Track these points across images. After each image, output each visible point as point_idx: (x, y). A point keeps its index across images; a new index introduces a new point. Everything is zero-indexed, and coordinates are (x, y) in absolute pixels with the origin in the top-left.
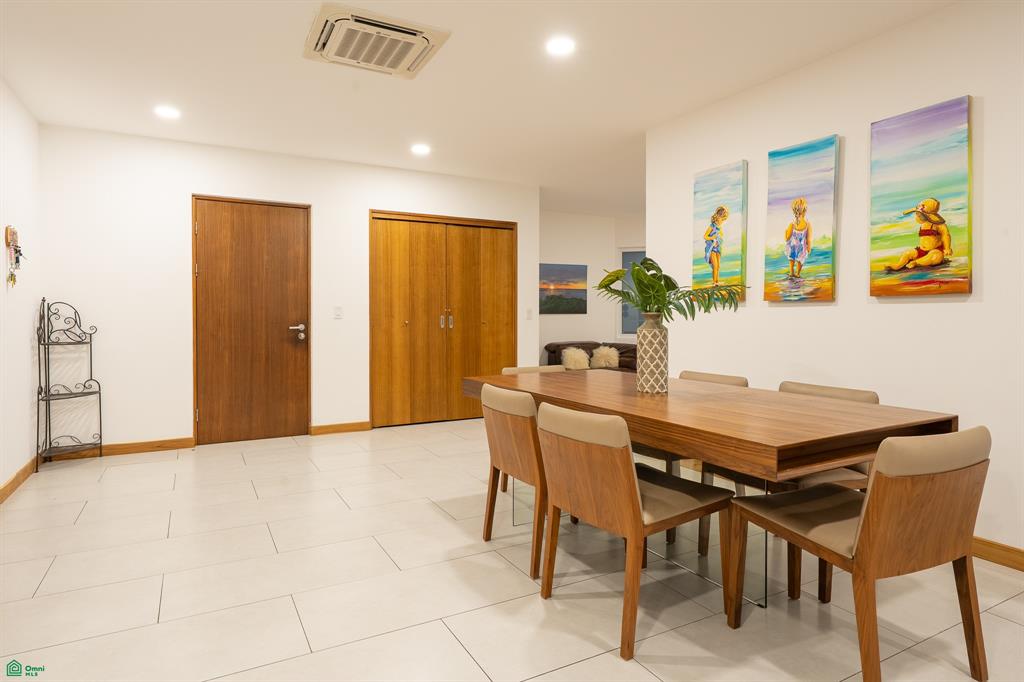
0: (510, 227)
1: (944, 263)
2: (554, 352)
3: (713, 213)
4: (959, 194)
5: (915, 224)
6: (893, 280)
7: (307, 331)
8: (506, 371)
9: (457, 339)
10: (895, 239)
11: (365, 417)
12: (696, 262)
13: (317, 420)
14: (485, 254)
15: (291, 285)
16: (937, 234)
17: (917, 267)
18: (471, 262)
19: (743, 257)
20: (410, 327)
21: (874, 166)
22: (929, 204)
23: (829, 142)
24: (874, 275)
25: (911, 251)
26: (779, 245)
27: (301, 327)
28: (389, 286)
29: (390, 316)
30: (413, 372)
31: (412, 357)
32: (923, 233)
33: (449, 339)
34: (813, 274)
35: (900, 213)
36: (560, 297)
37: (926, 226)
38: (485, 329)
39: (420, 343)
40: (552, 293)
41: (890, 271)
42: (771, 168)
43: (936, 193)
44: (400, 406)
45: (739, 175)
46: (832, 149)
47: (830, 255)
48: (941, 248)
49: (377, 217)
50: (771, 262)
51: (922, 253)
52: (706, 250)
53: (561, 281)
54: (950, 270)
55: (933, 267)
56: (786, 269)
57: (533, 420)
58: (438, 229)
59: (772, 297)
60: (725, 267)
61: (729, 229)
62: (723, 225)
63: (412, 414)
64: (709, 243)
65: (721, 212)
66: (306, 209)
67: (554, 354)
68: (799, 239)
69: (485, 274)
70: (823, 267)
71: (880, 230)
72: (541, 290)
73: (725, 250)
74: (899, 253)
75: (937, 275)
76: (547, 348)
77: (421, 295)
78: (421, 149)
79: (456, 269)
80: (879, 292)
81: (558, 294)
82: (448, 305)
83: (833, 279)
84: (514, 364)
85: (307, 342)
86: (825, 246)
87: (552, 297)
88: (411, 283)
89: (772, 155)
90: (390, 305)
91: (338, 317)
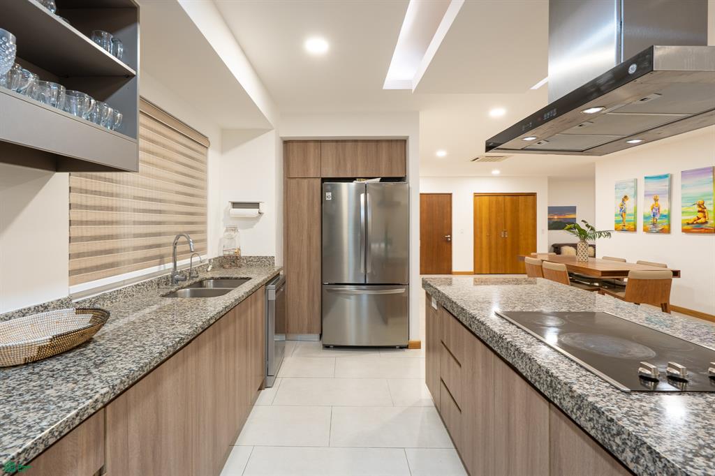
0: (534, 195)
1: (706, 222)
2: (557, 248)
3: (623, 197)
4: (711, 199)
5: (696, 208)
6: (689, 227)
7: (451, 238)
8: (532, 254)
9: (509, 241)
10: (691, 213)
11: (472, 270)
12: (616, 215)
13: (454, 269)
14: (521, 207)
15: (445, 221)
16: (703, 212)
17: (697, 223)
18: (515, 210)
19: (635, 214)
20: (489, 237)
21: (683, 186)
22: (701, 202)
23: (666, 176)
24: (683, 225)
25: (695, 218)
26: (649, 211)
27: (449, 236)
28: (481, 221)
29: (481, 232)
30: (490, 254)
31: (490, 248)
32: (699, 211)
33: (505, 241)
34: (662, 223)
35: (691, 204)
36: (560, 222)
37: (700, 209)
38: (522, 237)
39: (493, 243)
40: (556, 220)
41: (688, 224)
42: (645, 182)
43: (704, 198)
44: (485, 267)
45: (633, 184)
46: (667, 179)
47: (668, 217)
48: (705, 217)
49: (476, 195)
50: (646, 218)
51: (699, 219)
52: (620, 211)
53: (561, 215)
54: (708, 225)
55: (703, 223)
56: (651, 220)
57: (541, 266)
58: (501, 198)
59: (646, 230)
60: (627, 218)
61: (629, 204)
62: (627, 202)
63: (490, 270)
64: (621, 209)
65: (626, 197)
66: (451, 194)
67: (557, 249)
68: (656, 211)
69: (521, 215)
70: (665, 221)
71: (685, 209)
72: (549, 219)
73: (627, 212)
74: (692, 218)
75: (704, 226)
76: (553, 246)
77: (494, 224)
78: (496, 172)
79: (508, 213)
80: (684, 231)
81: (559, 220)
82: (505, 228)
83: (669, 225)
84: (536, 252)
85: (451, 241)
86: (666, 213)
87: (556, 222)
88: (490, 219)
89: (646, 178)
90: (481, 228)
91: (462, 233)
